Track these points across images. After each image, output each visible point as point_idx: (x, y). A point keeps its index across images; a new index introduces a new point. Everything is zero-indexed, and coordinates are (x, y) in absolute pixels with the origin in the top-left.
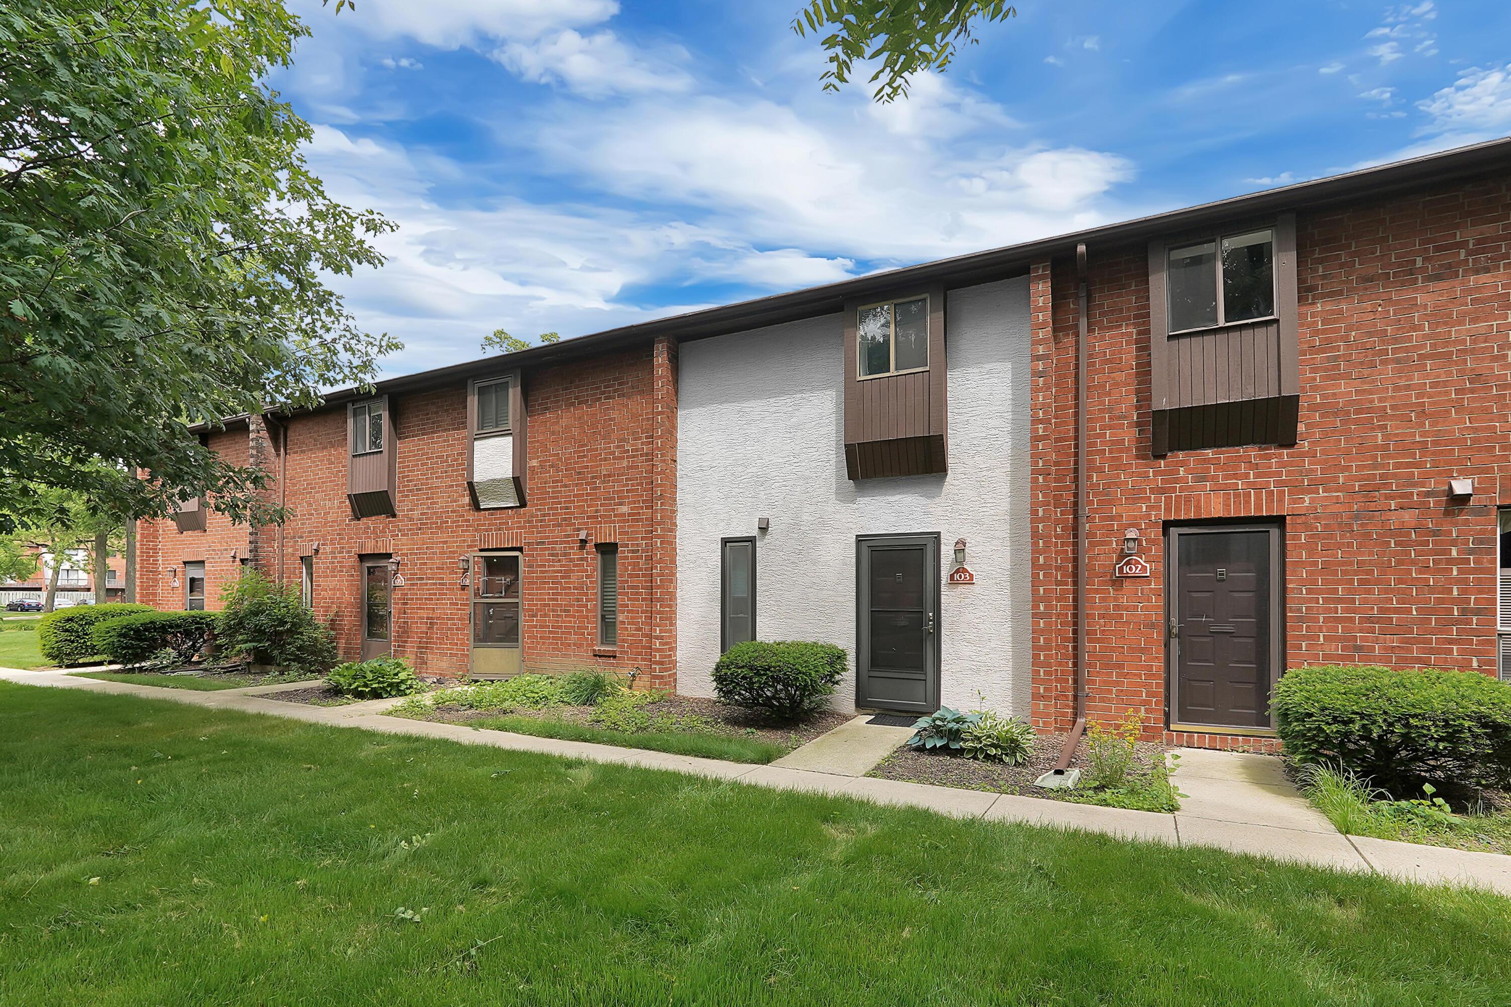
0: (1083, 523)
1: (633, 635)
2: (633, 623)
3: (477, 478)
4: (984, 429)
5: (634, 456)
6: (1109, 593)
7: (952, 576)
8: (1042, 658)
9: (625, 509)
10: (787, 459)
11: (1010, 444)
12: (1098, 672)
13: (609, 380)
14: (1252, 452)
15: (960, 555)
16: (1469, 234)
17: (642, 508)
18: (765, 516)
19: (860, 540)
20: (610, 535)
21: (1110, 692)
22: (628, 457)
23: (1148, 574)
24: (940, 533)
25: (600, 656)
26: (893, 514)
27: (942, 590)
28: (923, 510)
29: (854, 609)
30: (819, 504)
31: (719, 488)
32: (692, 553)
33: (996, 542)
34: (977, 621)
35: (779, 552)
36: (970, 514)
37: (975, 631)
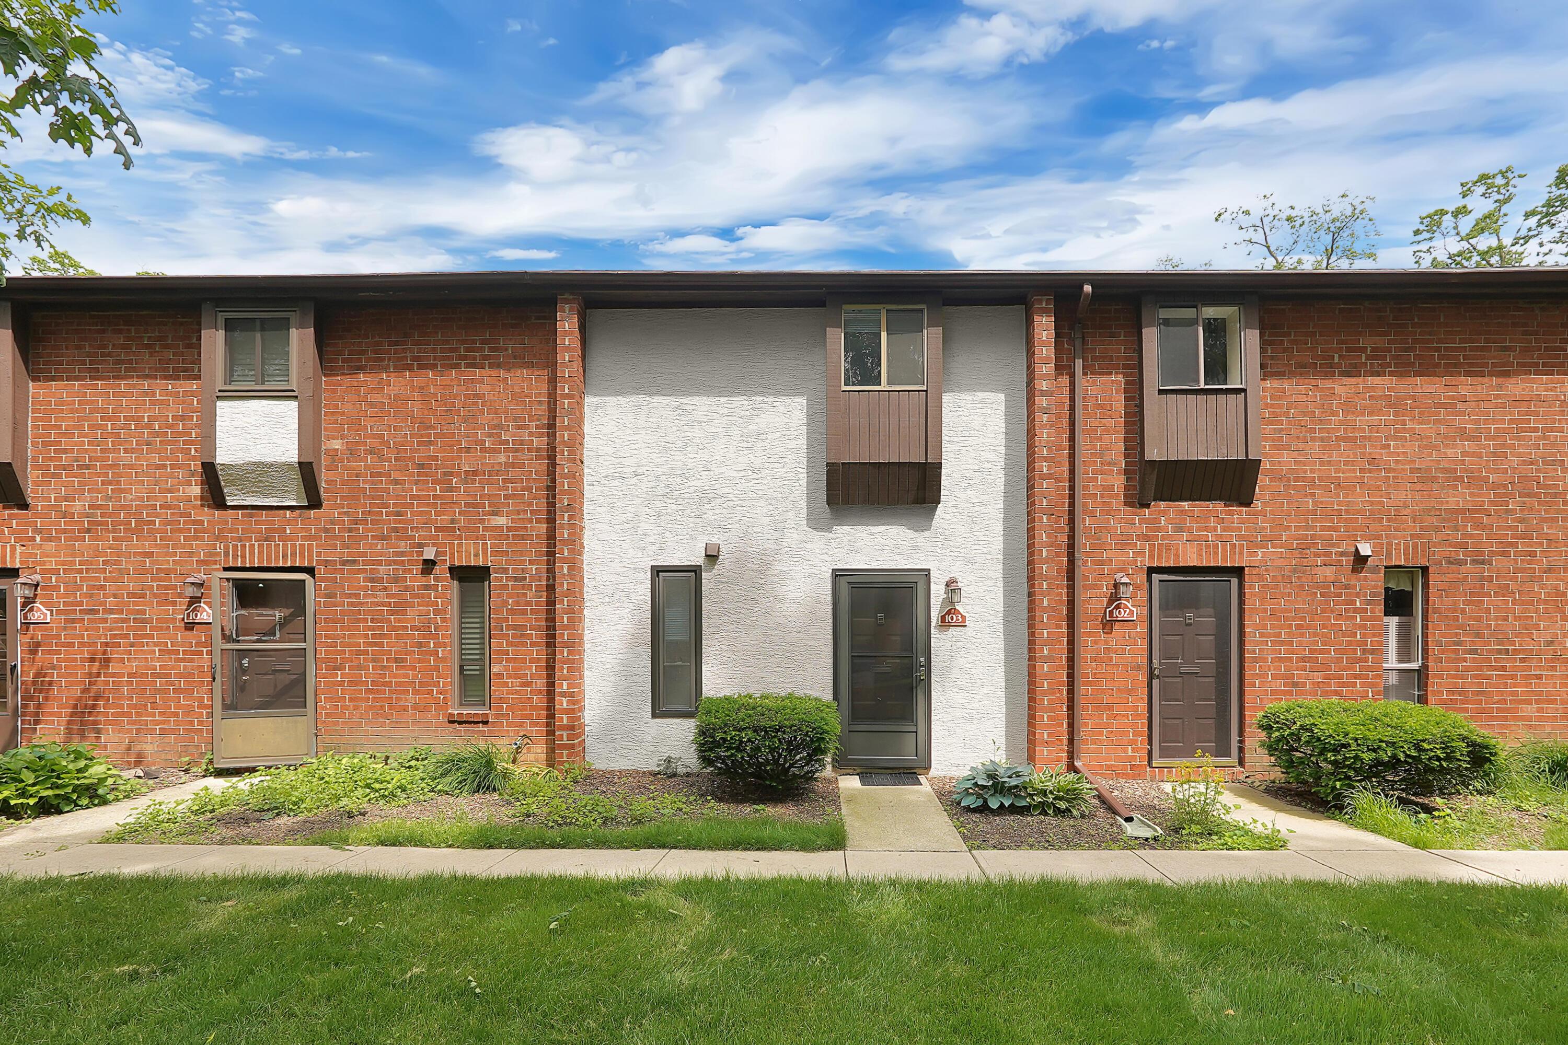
0: (1079, 566)
1: (517, 692)
2: (517, 676)
4: (977, 462)
5: (517, 450)
6: (1100, 636)
7: (943, 618)
9: (501, 521)
10: (743, 474)
11: (1003, 479)
12: (1090, 715)
13: (474, 342)
14: (1219, 506)
15: (951, 595)
16: (1367, 342)
17: (531, 521)
18: (715, 540)
19: (837, 575)
20: (476, 555)
22: (506, 450)
23: (1135, 618)
24: (929, 570)
25: (460, 723)
26: (876, 547)
27: (932, 632)
28: (910, 545)
29: (830, 655)
30: (786, 530)
31: (648, 502)
32: (607, 583)
33: (989, 582)
34: (969, 666)
35: (732, 586)
36: (961, 551)
37: (967, 676)
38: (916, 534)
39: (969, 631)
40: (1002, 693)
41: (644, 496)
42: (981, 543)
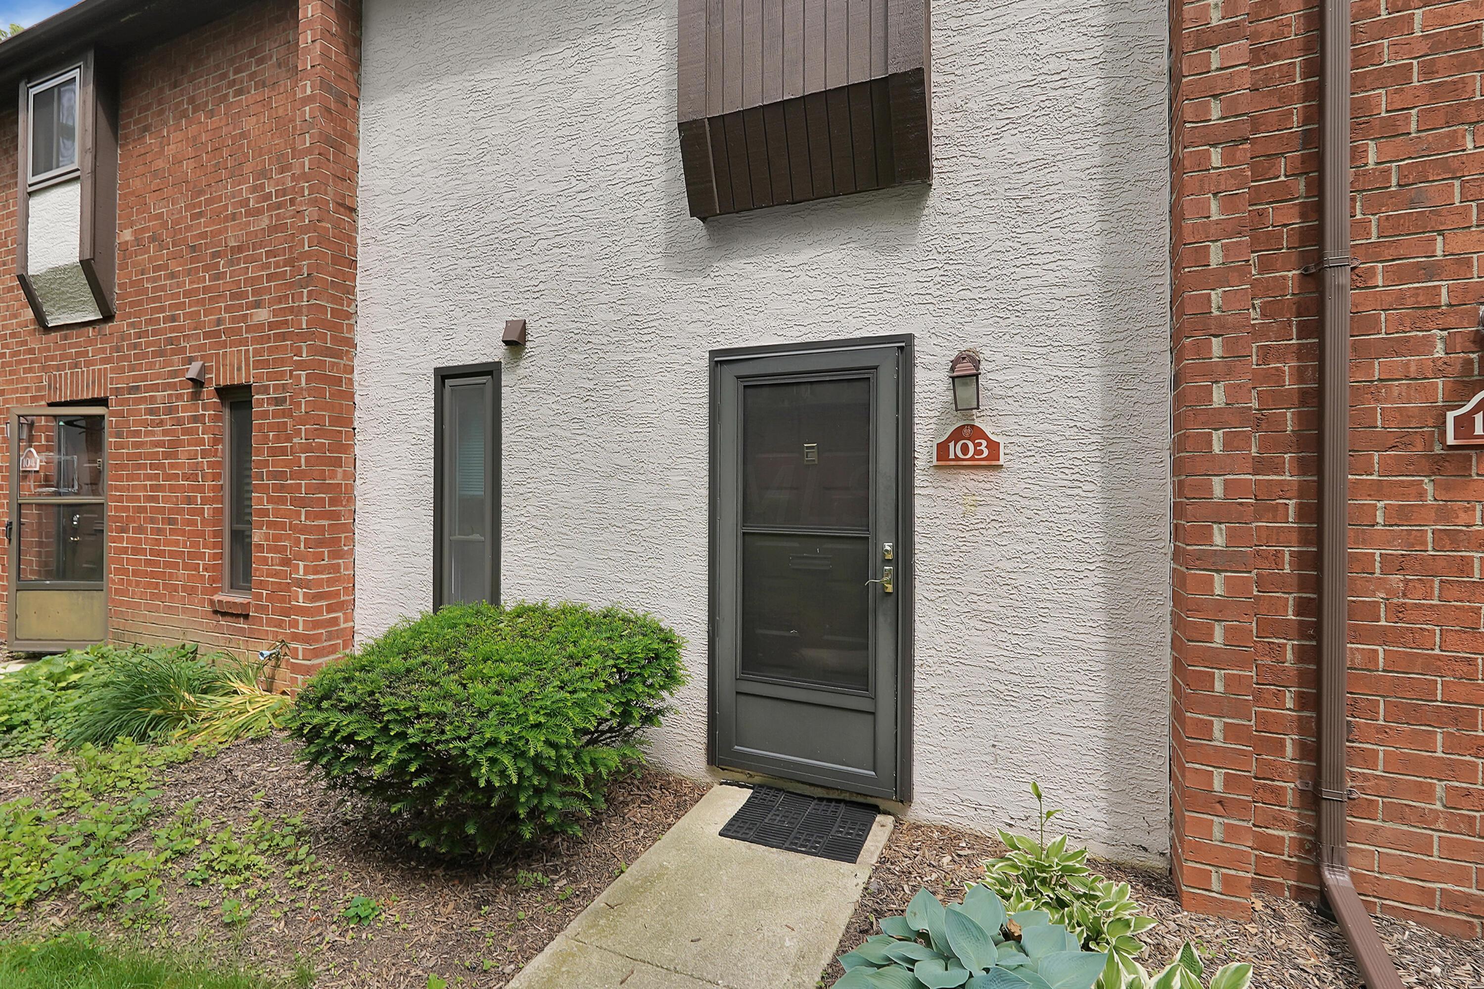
0: (1341, 288)
1: (276, 574)
3: (34, 268)
6: (1422, 495)
7: (942, 450)
8: (1219, 686)
9: (262, 315)
10: (564, 185)
12: (1382, 730)
15: (966, 393)
18: (520, 315)
19: (719, 362)
20: (239, 369)
21: (1426, 793)
24: (910, 337)
25: (223, 615)
26: (795, 296)
27: (917, 483)
28: (867, 284)
29: (704, 528)
30: (630, 282)
31: (432, 261)
32: (382, 402)
33: (1057, 358)
34: (1009, 565)
35: (545, 396)
36: (989, 285)
37: (1001, 591)
38: (882, 258)
39: (1006, 481)
41: (428, 251)
42: (1039, 259)
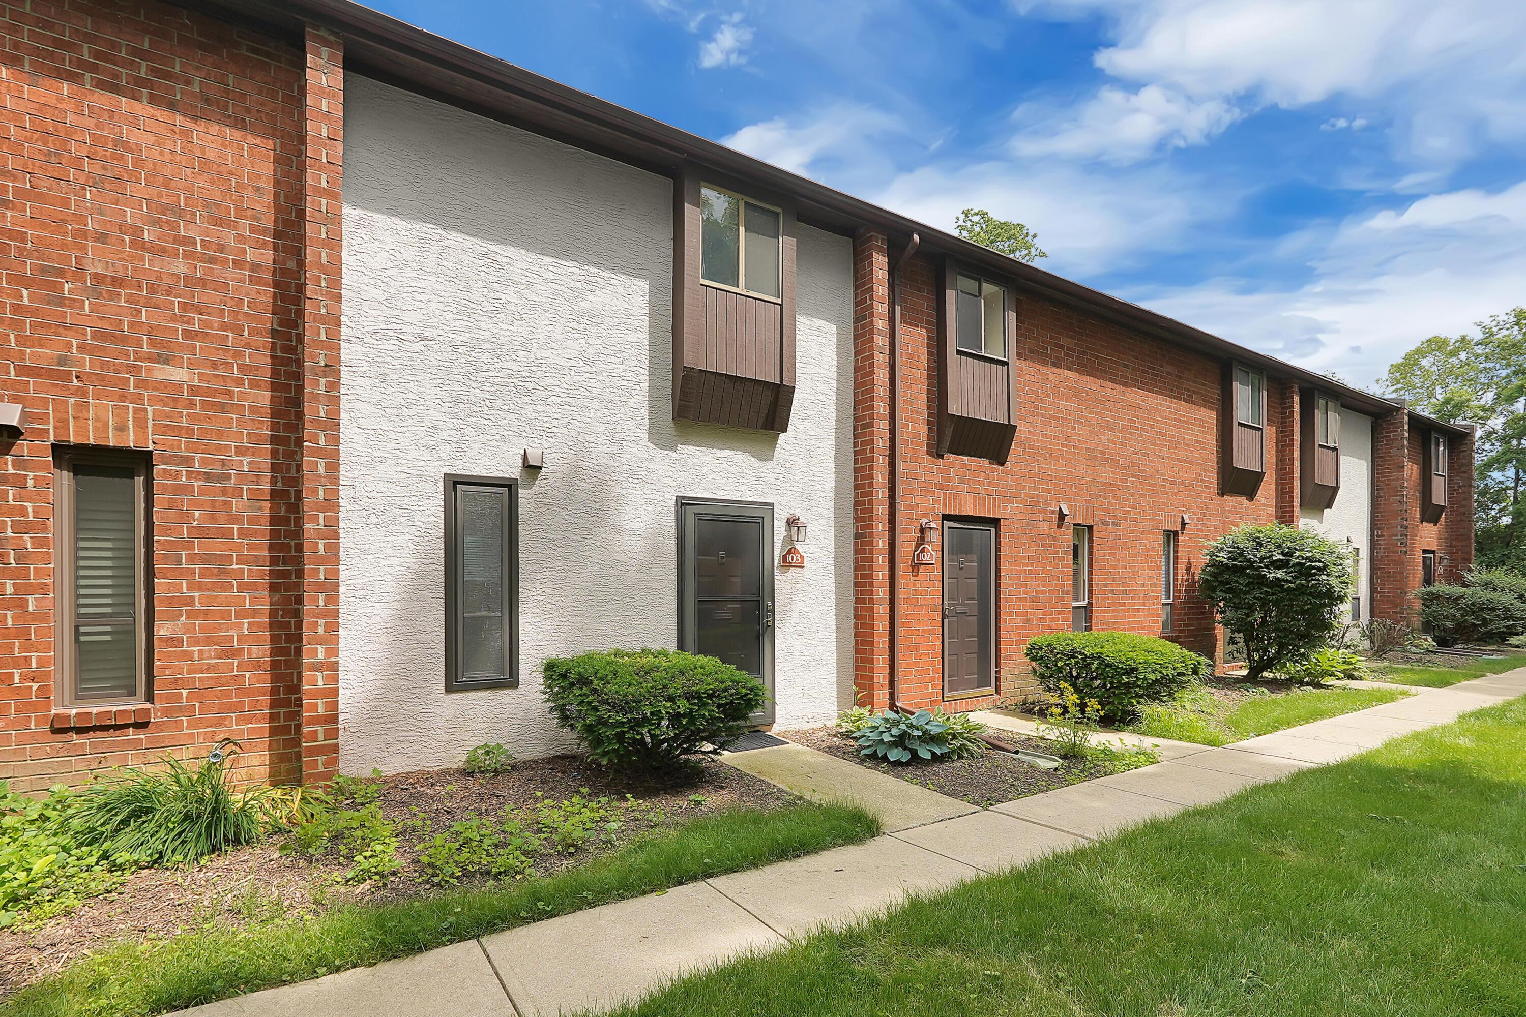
0: (897, 510)
1: (209, 669)
2: (209, 641)
5: (213, 260)
6: (911, 579)
7: (785, 557)
9: (178, 374)
14: (985, 462)
17: (239, 382)
18: (536, 446)
19: (683, 504)
20: (120, 429)
22: (188, 255)
23: (934, 562)
24: (772, 505)
25: (80, 731)
26: (721, 474)
27: (775, 574)
28: (754, 475)
29: (675, 599)
30: (624, 443)
33: (822, 521)
34: (807, 610)
35: (558, 510)
36: (800, 486)
37: (805, 621)
38: (760, 464)
39: (806, 572)
40: (833, 638)
41: (435, 371)
42: (817, 479)
